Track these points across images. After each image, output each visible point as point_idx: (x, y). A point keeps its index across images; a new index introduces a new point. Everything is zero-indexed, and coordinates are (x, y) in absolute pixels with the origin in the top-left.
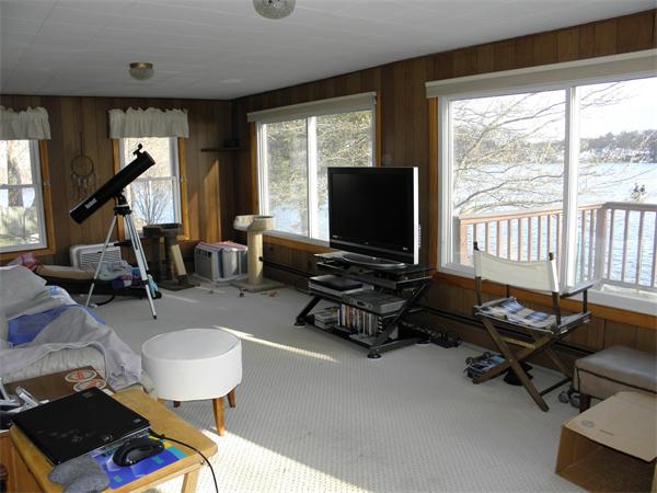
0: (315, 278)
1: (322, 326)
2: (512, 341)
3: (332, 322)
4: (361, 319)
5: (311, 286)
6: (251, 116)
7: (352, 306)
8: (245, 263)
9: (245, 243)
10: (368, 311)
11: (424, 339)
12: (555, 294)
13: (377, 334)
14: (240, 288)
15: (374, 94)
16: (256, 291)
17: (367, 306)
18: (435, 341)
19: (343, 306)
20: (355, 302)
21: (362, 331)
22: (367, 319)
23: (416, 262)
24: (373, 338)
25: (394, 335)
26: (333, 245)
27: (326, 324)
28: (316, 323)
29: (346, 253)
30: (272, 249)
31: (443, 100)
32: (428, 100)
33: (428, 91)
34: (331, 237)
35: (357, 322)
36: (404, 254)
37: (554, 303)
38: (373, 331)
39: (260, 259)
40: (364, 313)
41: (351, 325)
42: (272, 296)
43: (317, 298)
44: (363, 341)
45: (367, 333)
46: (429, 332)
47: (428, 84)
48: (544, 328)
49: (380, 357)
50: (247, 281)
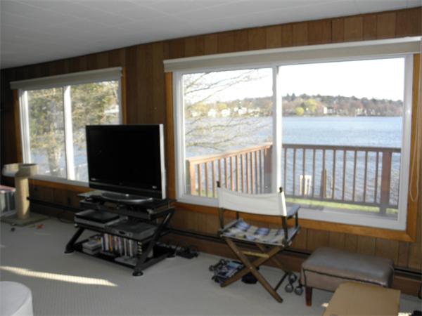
0: (78, 214)
1: (90, 252)
2: (249, 253)
3: (98, 248)
4: (123, 244)
5: (77, 220)
6: (13, 84)
7: (113, 235)
8: (12, 202)
9: (13, 186)
10: (128, 238)
11: (171, 253)
12: (283, 218)
13: (137, 256)
14: (11, 223)
15: (120, 68)
16: (25, 225)
17: (127, 234)
18: (180, 254)
19: (106, 235)
20: (117, 232)
21: (123, 254)
22: (128, 244)
23: (164, 196)
24: (134, 259)
25: (151, 254)
26: (92, 186)
27: (93, 250)
28: (84, 250)
29: (104, 192)
30: (36, 189)
31: (176, 74)
32: (165, 74)
33: (165, 66)
34: (90, 180)
35: (119, 246)
36: (153, 191)
37: (282, 223)
38: (133, 253)
39: (28, 199)
40: (125, 240)
41: (114, 249)
42: (40, 227)
43: (82, 229)
44: (126, 262)
45: (128, 255)
46: (174, 247)
47: (166, 62)
48: (276, 242)
49: (142, 274)
50: (16, 217)
